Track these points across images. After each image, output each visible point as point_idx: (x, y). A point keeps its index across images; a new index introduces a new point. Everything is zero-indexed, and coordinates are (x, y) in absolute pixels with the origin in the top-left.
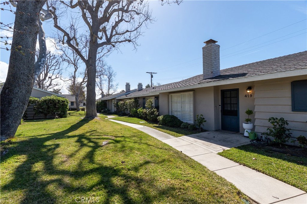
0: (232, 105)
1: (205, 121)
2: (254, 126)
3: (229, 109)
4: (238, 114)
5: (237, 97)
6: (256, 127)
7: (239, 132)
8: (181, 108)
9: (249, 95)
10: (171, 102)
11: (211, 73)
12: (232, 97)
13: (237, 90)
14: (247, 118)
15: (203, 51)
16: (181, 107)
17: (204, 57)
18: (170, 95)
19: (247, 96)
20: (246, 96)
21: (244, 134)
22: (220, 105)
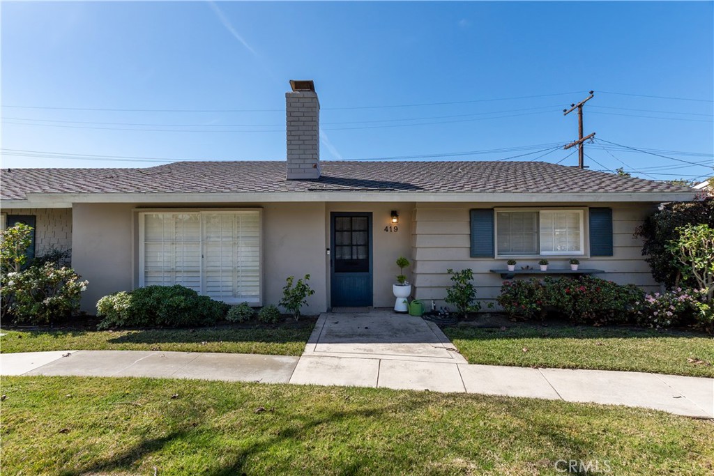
0: (354, 248)
1: (312, 292)
2: (414, 289)
3: (347, 257)
4: (370, 268)
5: (368, 231)
6: (417, 289)
7: (372, 305)
8: (201, 258)
9: (393, 229)
10: (146, 240)
11: (311, 166)
12: (353, 229)
13: (368, 217)
14: (399, 274)
15: (289, 105)
16: (203, 257)
17: (291, 119)
18: (142, 215)
19: (389, 229)
20: (386, 229)
21: (394, 308)
22: (328, 249)
